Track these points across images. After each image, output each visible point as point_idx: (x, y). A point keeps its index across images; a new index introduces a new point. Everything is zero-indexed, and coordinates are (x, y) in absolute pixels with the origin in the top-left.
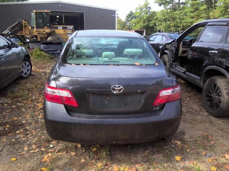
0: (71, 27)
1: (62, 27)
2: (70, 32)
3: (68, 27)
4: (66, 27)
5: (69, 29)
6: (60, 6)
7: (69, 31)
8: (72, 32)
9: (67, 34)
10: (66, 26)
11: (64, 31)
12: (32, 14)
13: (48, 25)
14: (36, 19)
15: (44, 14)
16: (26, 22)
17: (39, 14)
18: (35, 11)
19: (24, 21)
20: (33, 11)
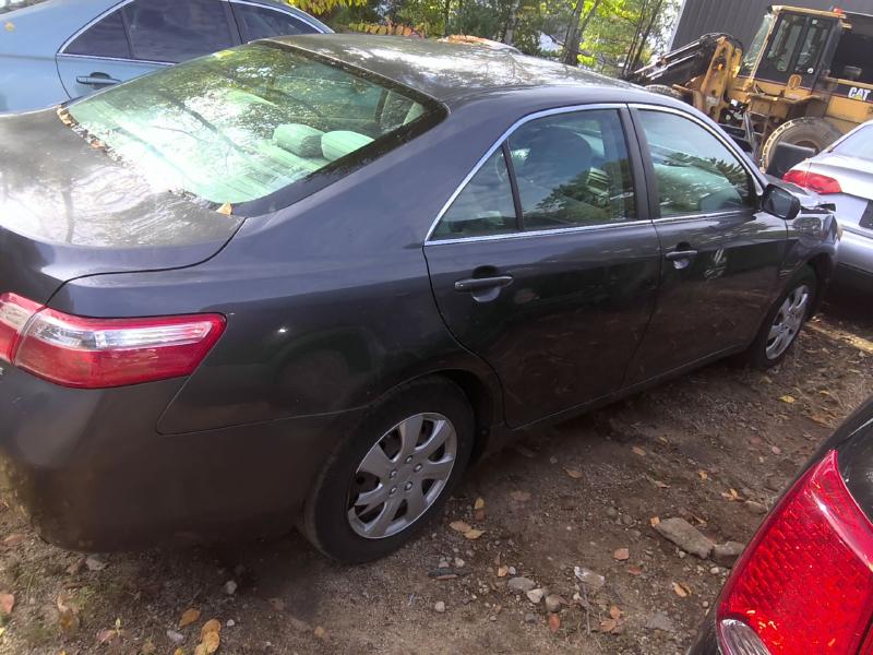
1: (867, 92)
12: (767, 16)
13: (811, 70)
14: (771, 39)
15: (815, 22)
16: (730, 48)
17: (797, 23)
18: (780, 7)
19: (723, 38)
20: (774, 8)
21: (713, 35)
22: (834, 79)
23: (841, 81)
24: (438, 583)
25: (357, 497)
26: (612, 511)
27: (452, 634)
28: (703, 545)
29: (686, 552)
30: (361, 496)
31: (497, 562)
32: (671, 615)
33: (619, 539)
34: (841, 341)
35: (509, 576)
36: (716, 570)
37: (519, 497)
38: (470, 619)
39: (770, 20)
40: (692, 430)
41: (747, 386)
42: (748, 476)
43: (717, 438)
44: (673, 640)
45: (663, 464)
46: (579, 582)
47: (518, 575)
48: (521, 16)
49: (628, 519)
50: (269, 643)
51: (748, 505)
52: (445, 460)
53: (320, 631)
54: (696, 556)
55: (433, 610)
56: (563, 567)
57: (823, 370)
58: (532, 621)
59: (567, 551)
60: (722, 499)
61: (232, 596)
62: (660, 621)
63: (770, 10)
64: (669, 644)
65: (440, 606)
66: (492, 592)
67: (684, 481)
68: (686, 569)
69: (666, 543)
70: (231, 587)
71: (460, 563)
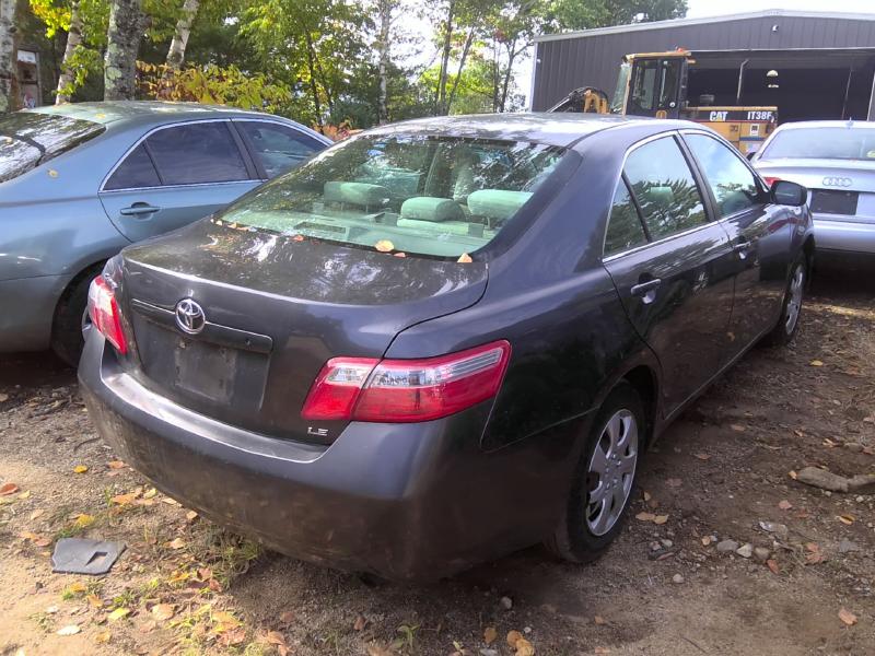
0: (766, 112)
1: (725, 113)
2: (755, 134)
3: (753, 111)
4: (746, 112)
5: (755, 121)
6: (774, 28)
7: (755, 128)
8: (767, 132)
9: (741, 139)
10: (746, 108)
11: (734, 129)
12: (624, 65)
13: (672, 104)
14: (632, 84)
15: (666, 63)
16: (597, 98)
17: (650, 67)
18: (633, 56)
19: (589, 91)
20: (628, 57)
21: (579, 90)
22: (694, 108)
23: (700, 108)
24: (661, 563)
25: (589, 495)
26: (754, 476)
27: (702, 596)
28: (841, 482)
29: (831, 491)
30: (592, 493)
31: (696, 534)
32: (851, 539)
33: (776, 496)
34: (825, 311)
35: (713, 544)
36: (860, 499)
37: (673, 483)
38: (706, 582)
39: (626, 69)
40: (765, 403)
41: (781, 360)
42: (831, 427)
43: (788, 404)
44: (866, 557)
45: (764, 433)
46: (770, 533)
47: (720, 540)
48: (390, 106)
49: (771, 478)
50: (569, 638)
51: (848, 447)
52: (631, 456)
53: (599, 620)
54: (839, 491)
55: (673, 583)
56: (750, 526)
57: (827, 336)
58: (755, 571)
59: (743, 513)
60: (825, 448)
61: (511, 609)
62: (846, 545)
63: (626, 60)
64: (865, 560)
65: (678, 578)
66: (708, 558)
67: (790, 441)
68: (838, 504)
69: (812, 488)
70: (507, 602)
71: (668, 543)
